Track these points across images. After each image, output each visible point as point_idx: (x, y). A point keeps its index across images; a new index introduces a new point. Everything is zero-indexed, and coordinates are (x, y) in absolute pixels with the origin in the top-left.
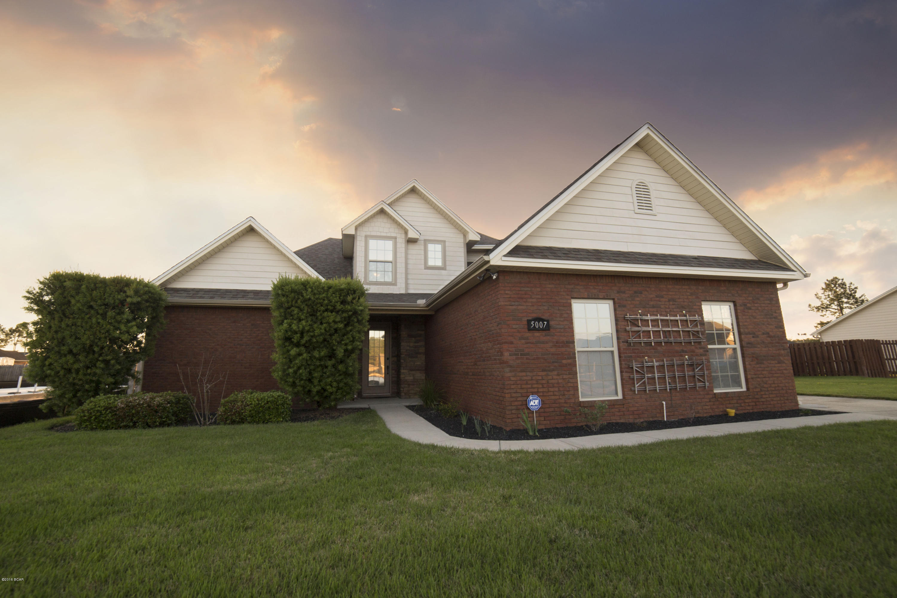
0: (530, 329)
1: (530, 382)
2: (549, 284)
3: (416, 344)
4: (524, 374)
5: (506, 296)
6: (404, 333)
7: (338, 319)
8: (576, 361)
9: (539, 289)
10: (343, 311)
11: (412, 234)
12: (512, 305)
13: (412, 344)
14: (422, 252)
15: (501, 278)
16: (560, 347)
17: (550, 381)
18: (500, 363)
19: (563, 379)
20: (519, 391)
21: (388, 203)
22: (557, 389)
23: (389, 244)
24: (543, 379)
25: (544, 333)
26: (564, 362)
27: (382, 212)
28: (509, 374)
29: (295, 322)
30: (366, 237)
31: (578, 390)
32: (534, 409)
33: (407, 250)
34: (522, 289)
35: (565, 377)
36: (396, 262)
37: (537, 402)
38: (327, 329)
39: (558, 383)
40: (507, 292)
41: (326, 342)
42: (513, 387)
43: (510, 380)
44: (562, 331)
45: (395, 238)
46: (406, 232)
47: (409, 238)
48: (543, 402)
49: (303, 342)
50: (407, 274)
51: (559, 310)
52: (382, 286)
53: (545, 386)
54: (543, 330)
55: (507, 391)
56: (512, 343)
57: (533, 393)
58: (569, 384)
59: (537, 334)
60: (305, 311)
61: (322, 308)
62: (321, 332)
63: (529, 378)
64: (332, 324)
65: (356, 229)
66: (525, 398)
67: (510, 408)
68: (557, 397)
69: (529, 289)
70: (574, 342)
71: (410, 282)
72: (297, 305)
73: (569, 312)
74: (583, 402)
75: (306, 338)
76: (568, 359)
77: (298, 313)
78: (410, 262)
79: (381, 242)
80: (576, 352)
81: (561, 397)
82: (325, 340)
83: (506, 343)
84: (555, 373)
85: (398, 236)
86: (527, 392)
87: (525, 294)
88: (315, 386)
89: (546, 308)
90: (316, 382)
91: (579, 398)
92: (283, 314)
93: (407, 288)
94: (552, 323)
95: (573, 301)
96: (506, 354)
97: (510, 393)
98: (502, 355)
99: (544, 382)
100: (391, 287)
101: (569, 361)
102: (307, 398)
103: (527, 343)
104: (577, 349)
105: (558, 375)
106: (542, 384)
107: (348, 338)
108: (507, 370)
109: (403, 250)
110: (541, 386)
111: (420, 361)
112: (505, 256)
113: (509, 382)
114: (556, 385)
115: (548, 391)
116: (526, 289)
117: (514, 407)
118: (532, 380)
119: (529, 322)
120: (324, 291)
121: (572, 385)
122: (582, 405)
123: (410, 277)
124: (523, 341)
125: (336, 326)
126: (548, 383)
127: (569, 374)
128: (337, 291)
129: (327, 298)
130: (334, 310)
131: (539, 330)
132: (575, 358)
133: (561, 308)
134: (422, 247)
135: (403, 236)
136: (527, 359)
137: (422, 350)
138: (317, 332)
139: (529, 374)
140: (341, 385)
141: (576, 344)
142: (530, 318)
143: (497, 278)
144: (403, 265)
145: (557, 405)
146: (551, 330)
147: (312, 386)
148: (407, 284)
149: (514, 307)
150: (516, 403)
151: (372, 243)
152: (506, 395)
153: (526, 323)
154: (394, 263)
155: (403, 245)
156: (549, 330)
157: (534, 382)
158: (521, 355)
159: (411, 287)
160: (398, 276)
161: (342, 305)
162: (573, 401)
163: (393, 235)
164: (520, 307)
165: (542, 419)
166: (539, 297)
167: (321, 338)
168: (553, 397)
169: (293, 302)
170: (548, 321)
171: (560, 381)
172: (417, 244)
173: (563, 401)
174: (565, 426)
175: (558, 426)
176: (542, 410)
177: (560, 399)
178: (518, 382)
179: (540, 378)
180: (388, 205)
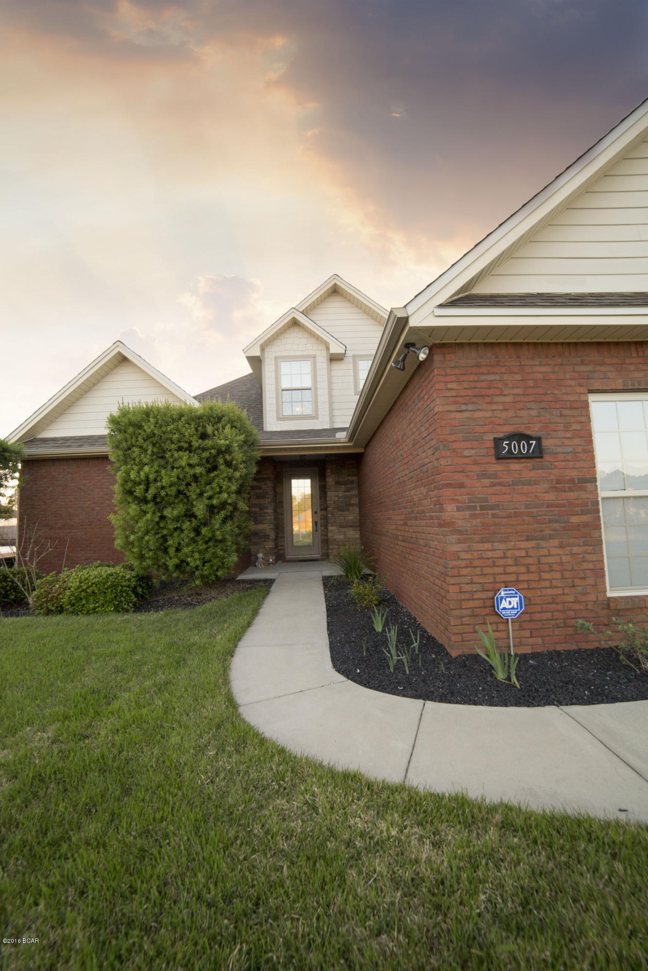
0: (499, 458)
1: (501, 562)
2: (541, 365)
3: (347, 494)
4: (488, 546)
5: (449, 394)
6: (330, 480)
7: (195, 460)
8: (599, 517)
9: (518, 377)
10: (204, 449)
11: (335, 349)
12: (461, 411)
13: (341, 494)
14: (351, 373)
15: (437, 358)
16: (565, 491)
17: (544, 560)
18: (440, 526)
19: (572, 554)
20: (477, 579)
21: (301, 310)
22: (558, 575)
23: (307, 366)
24: (527, 556)
25: (530, 463)
26: (575, 520)
27: (295, 323)
28: (455, 548)
29: (136, 468)
30: (276, 358)
31: (603, 576)
32: (510, 615)
33: (330, 370)
34: (483, 377)
35: (575, 550)
36: (316, 388)
37: (515, 601)
38: (181, 476)
39: (561, 563)
40: (450, 386)
41: (181, 496)
42: (464, 572)
43: (459, 559)
44: (569, 457)
45: (314, 357)
46: (328, 348)
47: (332, 354)
48: (528, 602)
49: (149, 496)
50: (331, 403)
51: (561, 416)
52: (299, 421)
53: (533, 568)
54: (528, 457)
55: (452, 581)
56: (462, 485)
57: (507, 585)
58: (585, 565)
59: (515, 466)
60: (149, 452)
61: (173, 446)
62: (171, 481)
63: (499, 554)
64: (187, 469)
65: (263, 349)
66: (490, 594)
67: (457, 612)
68: (560, 591)
69: (497, 377)
70: (594, 480)
71: (336, 413)
72: (138, 443)
73: (583, 419)
74: (616, 599)
75: (152, 491)
76: (584, 513)
77: (140, 455)
78: (335, 386)
79: (296, 365)
80: (600, 499)
81: (566, 591)
82: (179, 492)
83: (450, 485)
84: (555, 542)
85: (318, 353)
86: (495, 582)
87: (490, 388)
88: (170, 558)
89: (534, 413)
90: (172, 551)
91: (605, 591)
92: (121, 458)
93: (332, 420)
94: (546, 443)
95: (592, 398)
96: (450, 508)
97: (459, 584)
98: (442, 510)
99: (530, 561)
100: (312, 421)
101: (585, 518)
102: (164, 574)
103: (493, 485)
104: (602, 494)
105: (561, 546)
106: (527, 566)
107: (213, 488)
108: (453, 538)
109: (325, 372)
110: (523, 569)
111: (352, 515)
112: (441, 306)
113: (455, 563)
114: (555, 567)
115: (540, 580)
116: (491, 377)
117: (465, 612)
118: (505, 557)
119: (498, 442)
120: (174, 420)
121: (591, 566)
122: (612, 605)
123: (335, 406)
124: (486, 482)
125: (192, 472)
126: (539, 563)
127: (585, 545)
128: (193, 419)
129: (177, 429)
130: (190, 449)
131: (520, 457)
132: (599, 512)
133: (566, 412)
134: (351, 366)
135: (324, 353)
136: (494, 516)
137: (355, 501)
138: (165, 481)
139: (497, 545)
140: (208, 556)
141: (598, 484)
142: (501, 435)
143: (430, 356)
144: (326, 391)
145: (559, 607)
146: (547, 457)
147: (168, 559)
148: (332, 416)
149: (467, 414)
150: (471, 604)
151: (285, 367)
152: (451, 588)
153: (491, 444)
154: (313, 389)
155: (325, 365)
156: (542, 457)
157: (510, 562)
158: (482, 508)
159: (337, 419)
160: (320, 406)
161: (200, 441)
162: (592, 597)
163: (312, 353)
164: (480, 414)
165: (527, 633)
166: (520, 391)
167: (173, 491)
168: (550, 592)
169: (133, 440)
170: (539, 440)
171: (565, 559)
172: (343, 362)
173: (571, 598)
174: (574, 647)
175: (559, 648)
176: (527, 617)
177: (564, 594)
178: (476, 563)
179: (523, 553)
180: (302, 313)
